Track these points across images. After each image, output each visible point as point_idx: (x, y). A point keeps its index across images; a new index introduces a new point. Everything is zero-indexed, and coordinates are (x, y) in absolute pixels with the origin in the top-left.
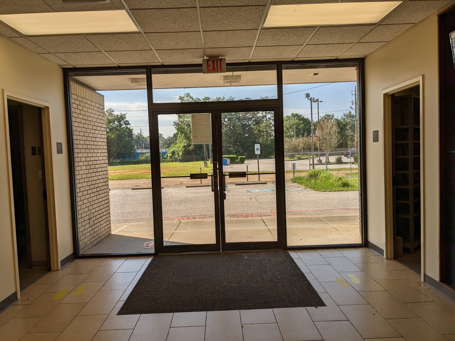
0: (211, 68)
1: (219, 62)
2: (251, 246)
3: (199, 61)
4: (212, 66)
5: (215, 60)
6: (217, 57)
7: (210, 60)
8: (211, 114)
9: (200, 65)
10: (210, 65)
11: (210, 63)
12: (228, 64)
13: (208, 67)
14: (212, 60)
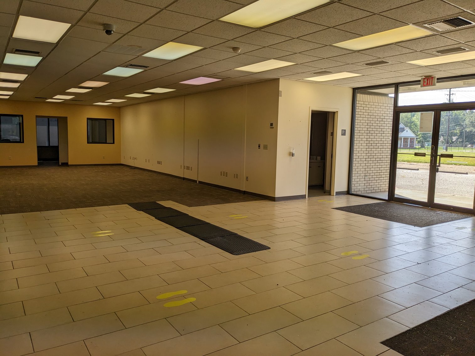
0: (425, 84)
1: (431, 79)
2: (452, 208)
3: (420, 79)
4: (426, 82)
5: (428, 78)
6: (430, 76)
7: (426, 79)
8: (433, 112)
9: (420, 81)
10: (425, 82)
11: (426, 80)
12: (438, 79)
13: (424, 83)
14: (427, 78)
